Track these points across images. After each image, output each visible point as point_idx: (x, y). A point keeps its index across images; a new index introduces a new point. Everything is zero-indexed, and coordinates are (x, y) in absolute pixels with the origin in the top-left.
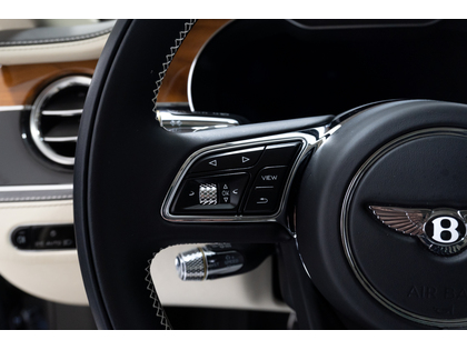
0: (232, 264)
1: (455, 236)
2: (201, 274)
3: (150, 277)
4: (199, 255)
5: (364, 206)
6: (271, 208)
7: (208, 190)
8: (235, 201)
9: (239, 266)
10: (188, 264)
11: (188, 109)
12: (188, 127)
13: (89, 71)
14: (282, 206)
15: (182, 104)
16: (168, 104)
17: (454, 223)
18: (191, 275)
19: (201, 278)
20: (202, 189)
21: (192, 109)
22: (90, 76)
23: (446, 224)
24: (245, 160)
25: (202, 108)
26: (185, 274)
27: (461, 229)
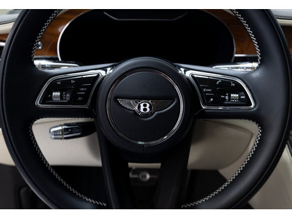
0: (76, 133)
1: (148, 110)
2: (61, 137)
3: (32, 131)
4: (60, 128)
5: (116, 99)
6: (84, 102)
7: (56, 94)
8: (68, 99)
9: (79, 134)
10: (54, 132)
11: (58, 59)
12: (53, 67)
13: (4, 39)
14: (89, 101)
15: (54, 56)
16: (48, 57)
17: (148, 105)
18: (56, 137)
19: (61, 139)
20: (54, 94)
21: (60, 60)
22: (4, 41)
23: (145, 105)
24: (73, 82)
25: (65, 60)
26: (53, 136)
27: (150, 107)
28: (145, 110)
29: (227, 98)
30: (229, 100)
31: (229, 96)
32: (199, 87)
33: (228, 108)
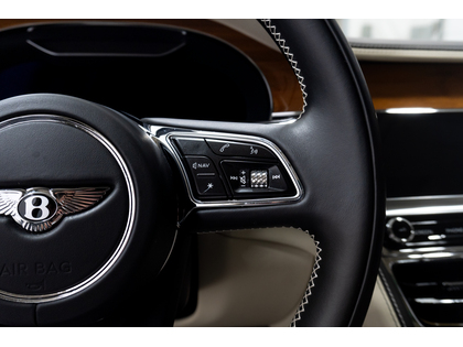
28: (36, 213)
29: (243, 180)
30: (249, 184)
31: (248, 177)
32: (184, 161)
33: (246, 203)
